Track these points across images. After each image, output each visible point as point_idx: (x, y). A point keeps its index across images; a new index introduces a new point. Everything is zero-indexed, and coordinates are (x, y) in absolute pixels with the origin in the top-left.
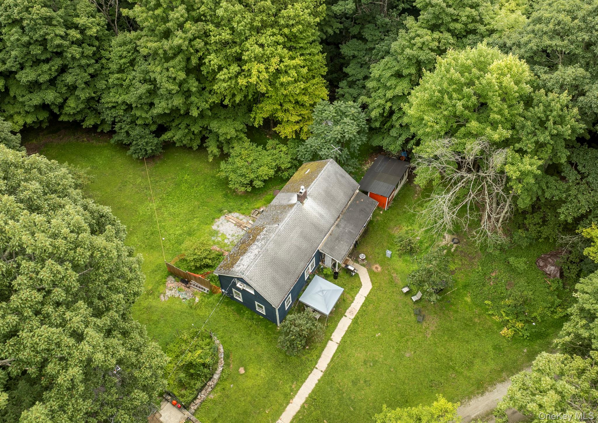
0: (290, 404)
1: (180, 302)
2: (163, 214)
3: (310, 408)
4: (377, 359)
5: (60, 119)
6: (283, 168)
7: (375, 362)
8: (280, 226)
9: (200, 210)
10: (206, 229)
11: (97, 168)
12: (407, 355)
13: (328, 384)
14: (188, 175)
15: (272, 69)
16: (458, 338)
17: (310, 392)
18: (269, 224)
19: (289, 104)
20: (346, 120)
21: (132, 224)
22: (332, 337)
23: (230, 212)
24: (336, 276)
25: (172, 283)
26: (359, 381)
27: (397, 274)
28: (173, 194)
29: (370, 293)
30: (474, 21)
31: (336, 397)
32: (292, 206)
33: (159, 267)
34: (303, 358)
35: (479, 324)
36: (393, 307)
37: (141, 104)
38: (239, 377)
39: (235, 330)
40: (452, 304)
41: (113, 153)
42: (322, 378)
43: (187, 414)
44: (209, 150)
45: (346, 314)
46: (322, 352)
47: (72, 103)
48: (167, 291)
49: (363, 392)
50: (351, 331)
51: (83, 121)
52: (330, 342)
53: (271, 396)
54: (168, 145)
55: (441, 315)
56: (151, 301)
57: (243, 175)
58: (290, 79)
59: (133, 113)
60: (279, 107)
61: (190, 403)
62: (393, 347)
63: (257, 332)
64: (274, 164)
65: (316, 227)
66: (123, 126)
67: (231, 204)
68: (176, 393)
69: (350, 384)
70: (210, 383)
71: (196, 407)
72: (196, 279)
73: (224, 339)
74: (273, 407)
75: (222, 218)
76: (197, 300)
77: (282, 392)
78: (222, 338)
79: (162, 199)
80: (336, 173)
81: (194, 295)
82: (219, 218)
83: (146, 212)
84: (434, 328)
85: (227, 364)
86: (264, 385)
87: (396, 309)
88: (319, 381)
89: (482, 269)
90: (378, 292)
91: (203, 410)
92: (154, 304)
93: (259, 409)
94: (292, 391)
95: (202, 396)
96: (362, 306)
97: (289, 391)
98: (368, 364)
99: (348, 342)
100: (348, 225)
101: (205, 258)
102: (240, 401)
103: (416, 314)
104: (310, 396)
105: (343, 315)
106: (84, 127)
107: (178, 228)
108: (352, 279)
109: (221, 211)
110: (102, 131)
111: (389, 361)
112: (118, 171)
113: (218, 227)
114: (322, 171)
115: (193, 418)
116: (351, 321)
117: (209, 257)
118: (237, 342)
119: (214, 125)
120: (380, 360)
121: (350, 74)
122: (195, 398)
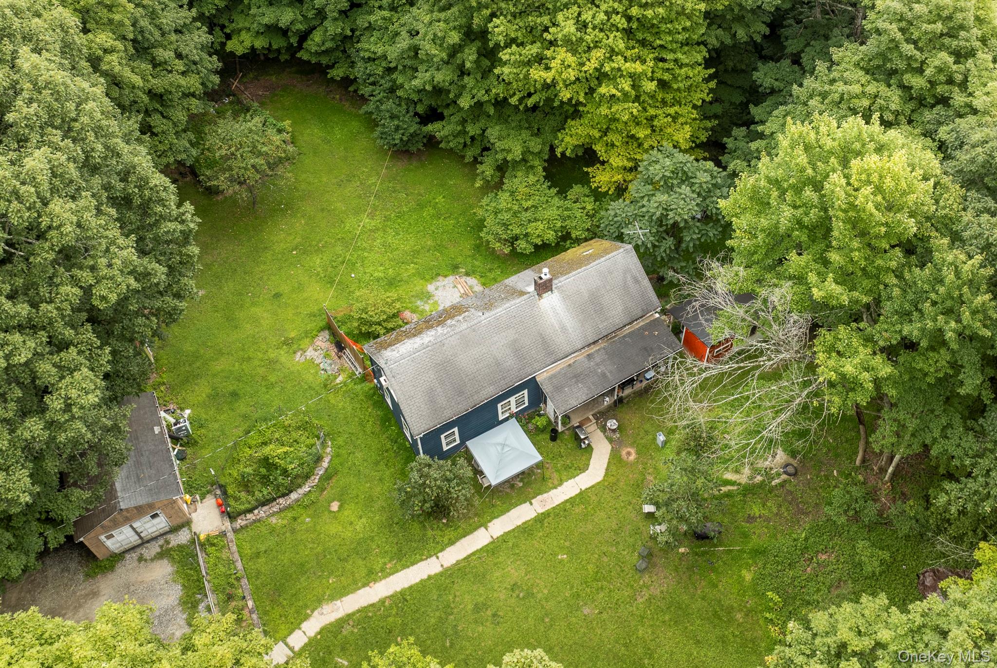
0: (367, 588)
1: (317, 373)
2: (374, 240)
3: (391, 608)
4: (535, 591)
5: (298, 55)
6: (573, 236)
7: (530, 595)
8: (483, 317)
9: (427, 254)
10: (418, 285)
11: (329, 142)
12: (586, 611)
13: (438, 588)
14: (444, 197)
15: (590, 66)
16: (686, 628)
17: (406, 586)
18: (477, 308)
21: (326, 238)
22: (489, 524)
23: (467, 274)
24: (554, 435)
25: (323, 341)
26: (487, 609)
27: (655, 478)
28: (406, 217)
29: (593, 486)
31: (438, 614)
32: (522, 293)
33: (322, 311)
34: (430, 533)
35: (739, 625)
36: (614, 527)
38: (326, 513)
39: (363, 446)
40: (714, 570)
41: (363, 129)
42: (436, 575)
43: (227, 525)
44: (480, 168)
45: (533, 501)
46: (461, 538)
47: (317, 36)
48: (311, 349)
49: (480, 629)
50: (525, 530)
51: (332, 67)
52: (482, 529)
53: (351, 562)
55: (684, 577)
56: (282, 355)
58: (614, 91)
61: (239, 514)
62: (572, 587)
63: (390, 464)
65: (544, 342)
67: (477, 263)
68: (230, 491)
69: (470, 607)
70: (281, 500)
71: (244, 523)
72: (352, 350)
73: (340, 451)
74: (343, 578)
75: (451, 278)
76: (340, 379)
77: (368, 565)
78: (339, 448)
79: (387, 219)
80: (627, 271)
81: (341, 370)
82: (445, 276)
83: (354, 229)
84: (658, 592)
85: (321, 488)
86: (352, 543)
87: (616, 532)
88: (430, 577)
89: (806, 539)
90: (607, 491)
91: (251, 533)
92: (283, 359)
93: (323, 571)
94: (382, 570)
95: (261, 512)
96: (567, 501)
97: (378, 569)
98: (517, 592)
99: (510, 544)
100: (608, 363)
101: (379, 324)
102: (305, 546)
103: (642, 557)
104: (402, 593)
105: (528, 499)
106: (329, 76)
107: (382, 268)
108: (579, 452)
109: (455, 268)
111: (550, 605)
112: (354, 156)
113: (436, 289)
114: (603, 259)
115: (231, 535)
116: (533, 515)
118: (355, 464)
120: (540, 596)
122: (250, 511)
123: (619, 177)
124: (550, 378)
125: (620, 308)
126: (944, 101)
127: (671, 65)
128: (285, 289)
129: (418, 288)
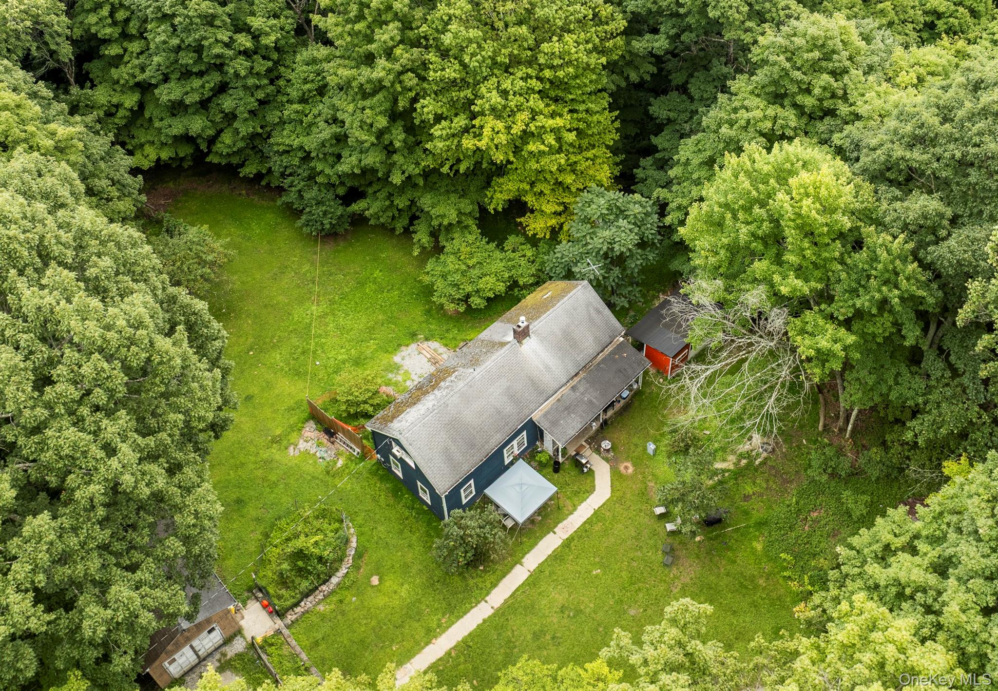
0: (431, 646)
1: (315, 462)
2: (327, 325)
3: (458, 657)
4: (582, 608)
5: (208, 160)
6: (521, 283)
7: (579, 612)
8: (476, 373)
9: (383, 329)
10: (384, 359)
11: (250, 238)
12: (632, 612)
13: (496, 628)
14: (381, 271)
15: (517, 130)
16: (721, 603)
17: (466, 634)
18: (464, 366)
19: (545, 185)
20: (622, 222)
21: (278, 333)
22: (523, 560)
23: (427, 339)
24: (557, 467)
25: (311, 431)
26: (545, 635)
27: (656, 483)
28: (350, 297)
29: (604, 504)
30: (834, 96)
31: (502, 651)
32: (503, 344)
33: (299, 404)
34: (471, 582)
35: (764, 589)
36: (634, 534)
37: (325, 154)
38: (369, 589)
39: (383, 519)
40: (729, 549)
41: (279, 220)
42: (489, 617)
43: (279, 623)
44: (416, 238)
45: (555, 530)
46: (501, 579)
47: (227, 138)
48: (301, 441)
49: (545, 653)
50: (556, 557)
51: (242, 165)
52: (518, 566)
53: (407, 627)
54: (359, 221)
55: (707, 561)
56: (275, 453)
57: (456, 285)
58: (542, 147)
59: (312, 164)
60: (528, 187)
61: (287, 610)
62: (614, 595)
63: (414, 530)
64: (507, 275)
65: (534, 383)
66: (296, 182)
67: (432, 327)
68: (271, 591)
69: (529, 637)
70: (324, 587)
71: (294, 617)
72: (345, 432)
73: (363, 529)
74: (404, 643)
75: (413, 346)
76: (340, 463)
77: (424, 624)
78: (360, 527)
79: (332, 302)
80: (588, 305)
81: (338, 455)
82: (407, 346)
83: (303, 318)
84: (688, 580)
85: (356, 567)
86: (402, 609)
87: (636, 538)
88: (484, 621)
89: (797, 503)
90: (617, 505)
91: (303, 625)
92: (277, 457)
93: (384, 642)
94: (439, 626)
95: (307, 604)
96: (585, 523)
97: (435, 626)
98: (567, 613)
99: (547, 573)
100: (591, 390)
101: (365, 402)
102: (360, 624)
103: (665, 553)
104: (464, 641)
105: (550, 529)
106: (241, 175)
107: (344, 350)
108: (583, 477)
109: (413, 336)
110: (268, 184)
111: (600, 615)
112: (280, 248)
113: (403, 359)
114: (566, 298)
115: (286, 632)
116: (560, 542)
117: (370, 402)
118: (380, 538)
119: (426, 201)
120: (588, 610)
121: (660, 147)
122: (297, 604)
123: (553, 222)
124: (545, 415)
125: (591, 339)
126: (831, 113)
127: (584, 115)
128: (254, 390)
129: (385, 362)
